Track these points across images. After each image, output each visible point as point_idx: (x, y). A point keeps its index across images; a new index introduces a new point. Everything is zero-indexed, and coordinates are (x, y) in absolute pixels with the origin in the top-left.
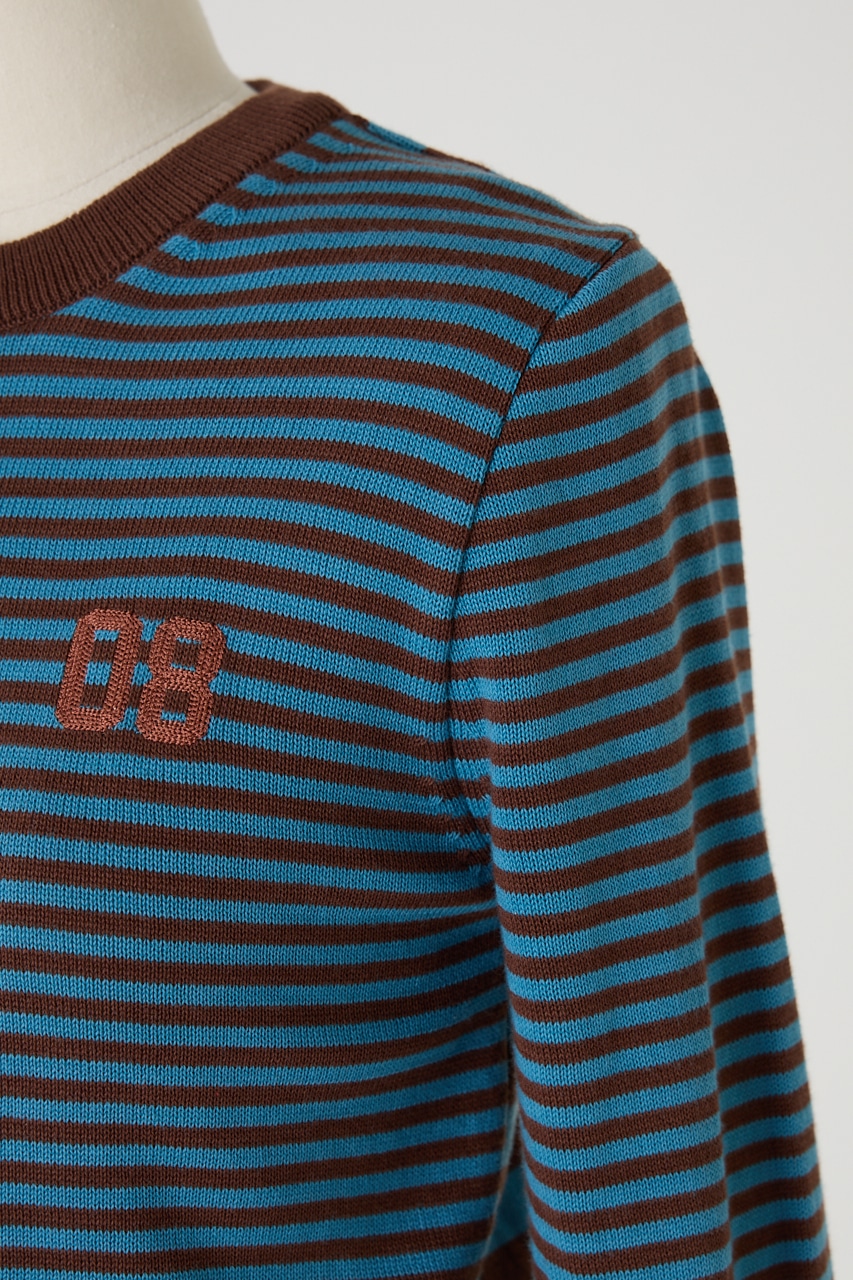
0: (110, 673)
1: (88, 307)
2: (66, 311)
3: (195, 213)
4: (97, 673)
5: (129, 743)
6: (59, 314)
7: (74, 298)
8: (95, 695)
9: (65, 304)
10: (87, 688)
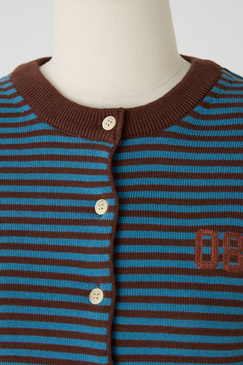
0: (211, 250)
1: (175, 129)
2: (168, 130)
3: (202, 99)
4: (206, 250)
5: (222, 273)
6: (165, 130)
7: (169, 126)
8: (207, 257)
9: (166, 127)
10: (204, 255)
